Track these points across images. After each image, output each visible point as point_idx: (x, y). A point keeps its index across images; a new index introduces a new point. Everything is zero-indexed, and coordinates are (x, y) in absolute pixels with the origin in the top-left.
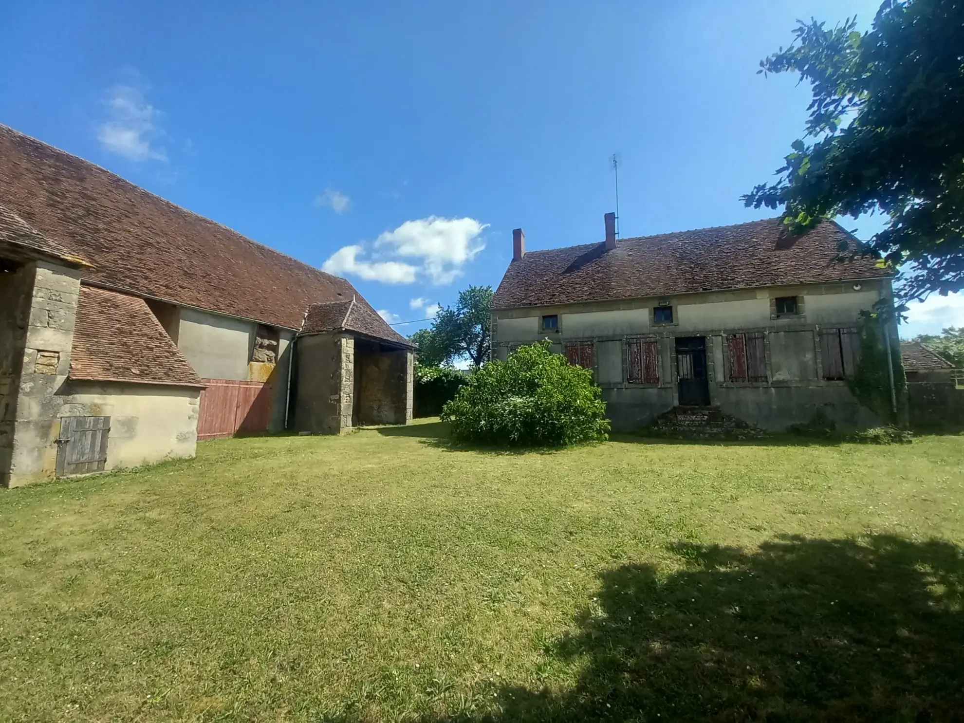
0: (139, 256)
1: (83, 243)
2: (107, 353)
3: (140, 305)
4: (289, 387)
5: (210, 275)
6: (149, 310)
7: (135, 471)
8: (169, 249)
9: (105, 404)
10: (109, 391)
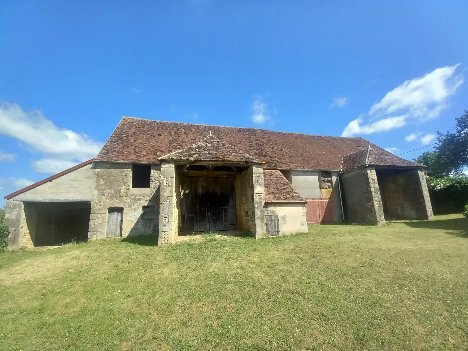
0: (275, 155)
1: (260, 156)
2: (273, 192)
3: (279, 173)
4: (341, 200)
5: (298, 155)
6: (282, 174)
7: (289, 236)
8: (283, 149)
9: (276, 211)
10: (276, 206)
